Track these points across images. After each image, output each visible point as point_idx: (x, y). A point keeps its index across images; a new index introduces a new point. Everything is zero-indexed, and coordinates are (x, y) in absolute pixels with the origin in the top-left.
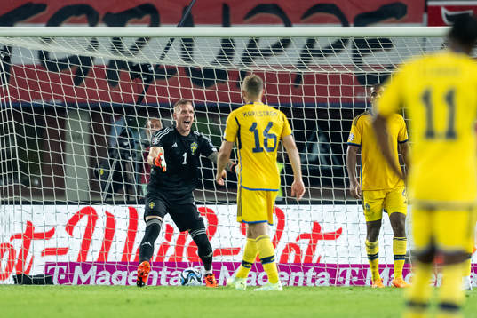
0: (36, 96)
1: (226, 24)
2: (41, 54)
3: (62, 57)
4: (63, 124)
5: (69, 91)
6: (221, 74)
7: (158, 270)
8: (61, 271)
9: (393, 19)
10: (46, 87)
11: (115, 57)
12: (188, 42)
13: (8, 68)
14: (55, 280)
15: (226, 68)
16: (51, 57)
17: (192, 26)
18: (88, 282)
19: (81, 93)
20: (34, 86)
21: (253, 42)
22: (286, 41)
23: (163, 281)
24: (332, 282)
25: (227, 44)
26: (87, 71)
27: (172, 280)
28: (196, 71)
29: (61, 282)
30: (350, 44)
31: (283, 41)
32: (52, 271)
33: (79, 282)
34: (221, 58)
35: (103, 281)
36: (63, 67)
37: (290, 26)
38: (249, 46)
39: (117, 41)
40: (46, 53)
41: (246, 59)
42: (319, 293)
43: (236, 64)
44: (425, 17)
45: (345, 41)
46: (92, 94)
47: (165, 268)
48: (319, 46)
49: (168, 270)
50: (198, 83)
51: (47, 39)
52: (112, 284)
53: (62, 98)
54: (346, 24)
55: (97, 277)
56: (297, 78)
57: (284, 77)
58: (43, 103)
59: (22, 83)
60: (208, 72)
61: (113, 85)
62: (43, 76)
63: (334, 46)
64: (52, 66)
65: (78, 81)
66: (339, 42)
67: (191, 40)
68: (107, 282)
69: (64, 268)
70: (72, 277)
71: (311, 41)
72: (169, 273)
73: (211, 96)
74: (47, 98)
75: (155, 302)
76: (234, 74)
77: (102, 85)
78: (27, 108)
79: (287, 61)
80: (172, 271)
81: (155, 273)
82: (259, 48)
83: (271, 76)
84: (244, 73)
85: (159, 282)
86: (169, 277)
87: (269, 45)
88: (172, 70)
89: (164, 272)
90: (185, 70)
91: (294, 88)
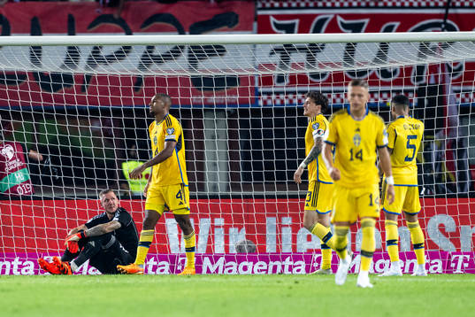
1: (72, 33)
6: (68, 78)
7: (11, 261)
9: (226, 27)
12: (36, 50)
15: (72, 71)
17: (40, 35)
21: (96, 49)
22: (127, 48)
23: (15, 271)
24: (172, 269)
25: (73, 51)
27: (23, 270)
28: (44, 76)
30: (186, 49)
31: (125, 48)
34: (68, 61)
37: (130, 34)
38: (93, 52)
41: (91, 63)
42: (160, 280)
43: (81, 69)
44: (255, 25)
45: (182, 47)
47: (17, 259)
48: (158, 52)
49: (20, 260)
50: (46, 87)
54: (182, 32)
56: (138, 81)
57: (126, 79)
60: (56, 77)
63: (172, 52)
66: (176, 48)
67: (40, 47)
71: (150, 48)
72: (20, 263)
73: (58, 99)
75: (9, 290)
76: (80, 78)
79: (128, 67)
80: (24, 261)
81: (8, 264)
82: (103, 53)
83: (114, 79)
84: (89, 77)
85: (11, 272)
86: (21, 267)
87: (112, 50)
88: (22, 75)
89: (16, 262)
90: (34, 75)
91: (136, 90)
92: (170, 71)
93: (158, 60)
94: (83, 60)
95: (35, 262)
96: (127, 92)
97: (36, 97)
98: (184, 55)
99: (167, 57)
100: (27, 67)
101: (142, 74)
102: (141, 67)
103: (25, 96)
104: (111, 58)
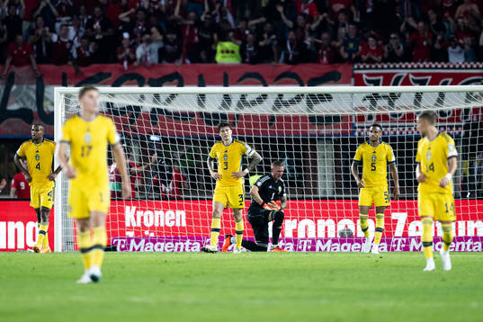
1: (226, 85)
6: (224, 116)
7: (184, 242)
8: (122, 242)
9: (333, 82)
11: (156, 106)
12: (202, 96)
14: (118, 248)
15: (226, 112)
16: (115, 106)
17: (205, 86)
18: (139, 249)
21: (243, 97)
22: (265, 96)
23: (187, 249)
24: (295, 248)
25: (227, 97)
26: (138, 115)
27: (192, 248)
28: (207, 115)
29: (122, 249)
30: (305, 97)
31: (263, 95)
32: (117, 243)
33: (134, 249)
34: (223, 105)
35: (149, 249)
36: (123, 113)
37: (267, 86)
38: (241, 98)
39: (157, 96)
40: (112, 104)
41: (239, 105)
43: (233, 110)
44: (353, 80)
45: (303, 95)
46: (141, 130)
47: (188, 241)
48: (286, 98)
50: (209, 123)
51: (113, 95)
52: (155, 250)
54: (302, 85)
55: (145, 247)
56: (272, 118)
57: (264, 117)
60: (215, 115)
61: (155, 124)
63: (296, 98)
64: (116, 112)
65: (132, 122)
66: (298, 95)
67: (204, 95)
68: (152, 250)
69: (124, 241)
70: (129, 246)
71: (281, 96)
72: (191, 243)
76: (232, 116)
77: (148, 124)
79: (265, 109)
80: (193, 242)
81: (182, 244)
82: (248, 99)
83: (255, 117)
84: (238, 116)
85: (184, 249)
86: (191, 246)
87: (254, 98)
88: (192, 114)
89: (188, 243)
90: (200, 114)
91: (270, 124)
92: (294, 112)
93: (286, 104)
94: (234, 103)
95: (201, 243)
96: (264, 126)
97: (201, 129)
98: (304, 101)
99: (292, 102)
100: (195, 109)
101: (275, 113)
102: (274, 109)
103: (194, 128)
104: (253, 103)
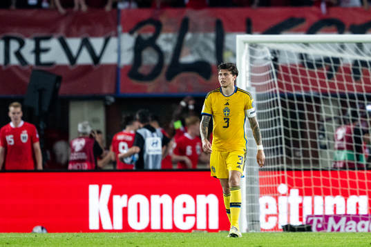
0: (298, 88)
2: (301, 56)
3: (318, 58)
4: (318, 109)
5: (323, 84)
8: (319, 221)
10: (305, 81)
11: (359, 58)
13: (276, 67)
14: (314, 228)
16: (309, 57)
18: (339, 230)
19: (332, 85)
20: (296, 80)
26: (337, 69)
29: (318, 229)
32: (312, 221)
33: (333, 230)
35: (350, 229)
36: (319, 66)
39: (360, 45)
40: (306, 55)
46: (341, 87)
51: (307, 44)
52: (357, 231)
53: (317, 90)
55: (346, 226)
58: (303, 93)
59: (287, 78)
61: (357, 79)
62: (303, 73)
64: (310, 65)
65: (330, 76)
68: (354, 230)
69: (321, 219)
70: (326, 226)
74: (306, 89)
77: (349, 79)
78: (291, 97)
